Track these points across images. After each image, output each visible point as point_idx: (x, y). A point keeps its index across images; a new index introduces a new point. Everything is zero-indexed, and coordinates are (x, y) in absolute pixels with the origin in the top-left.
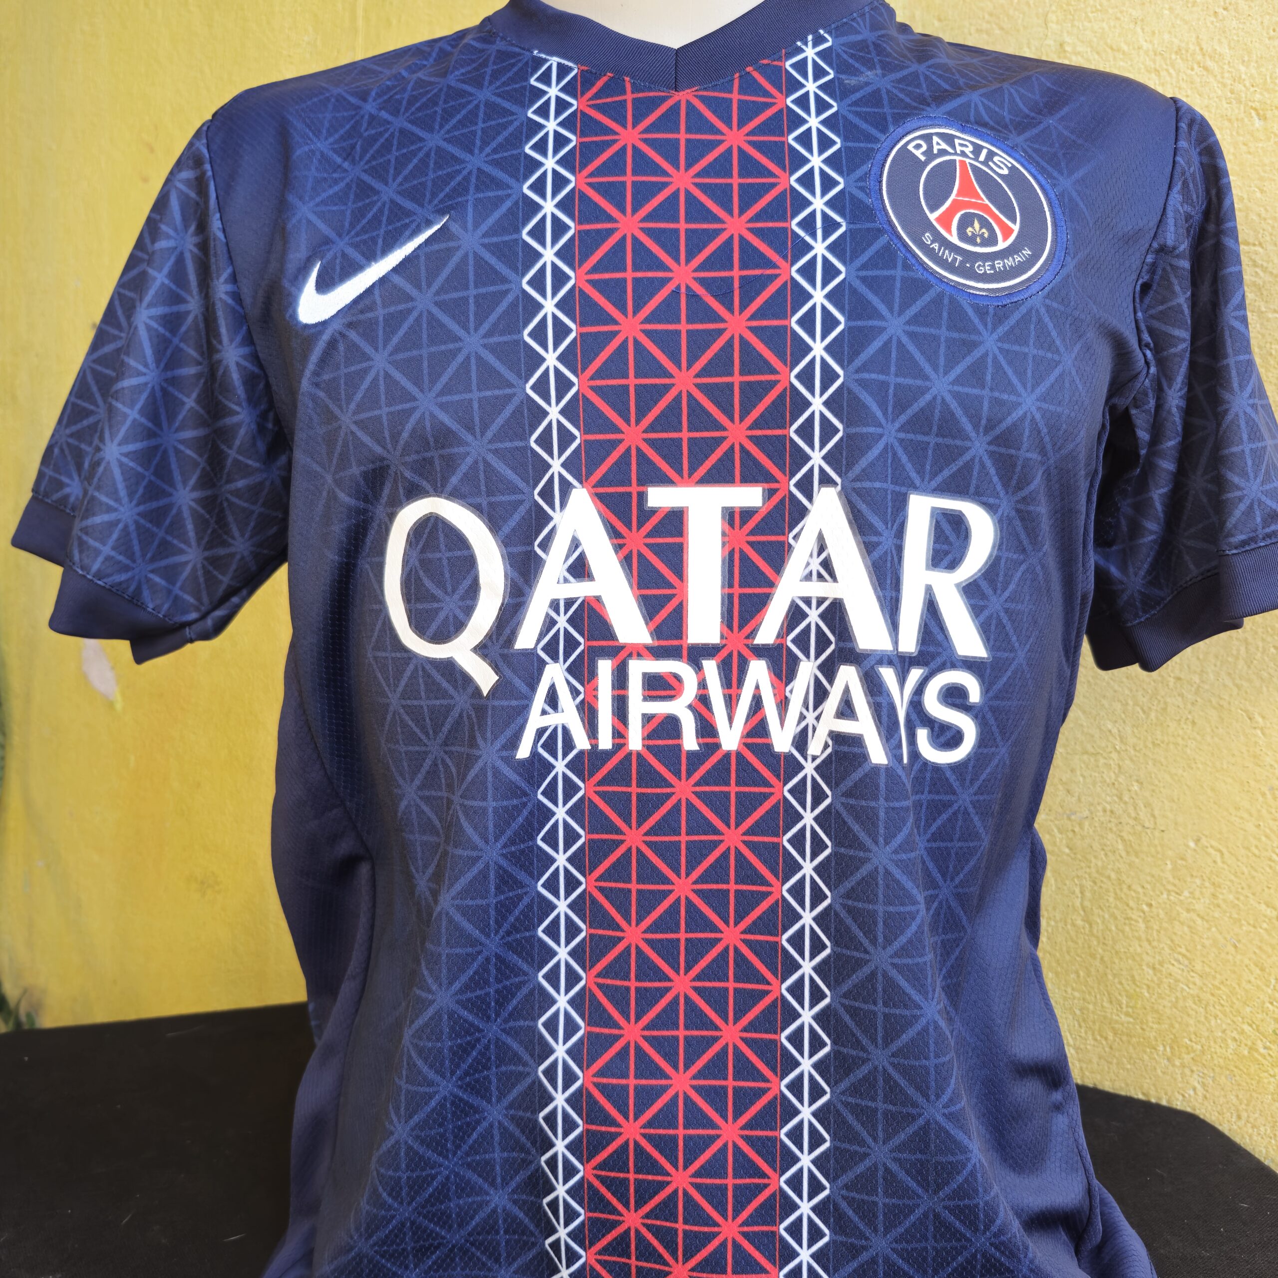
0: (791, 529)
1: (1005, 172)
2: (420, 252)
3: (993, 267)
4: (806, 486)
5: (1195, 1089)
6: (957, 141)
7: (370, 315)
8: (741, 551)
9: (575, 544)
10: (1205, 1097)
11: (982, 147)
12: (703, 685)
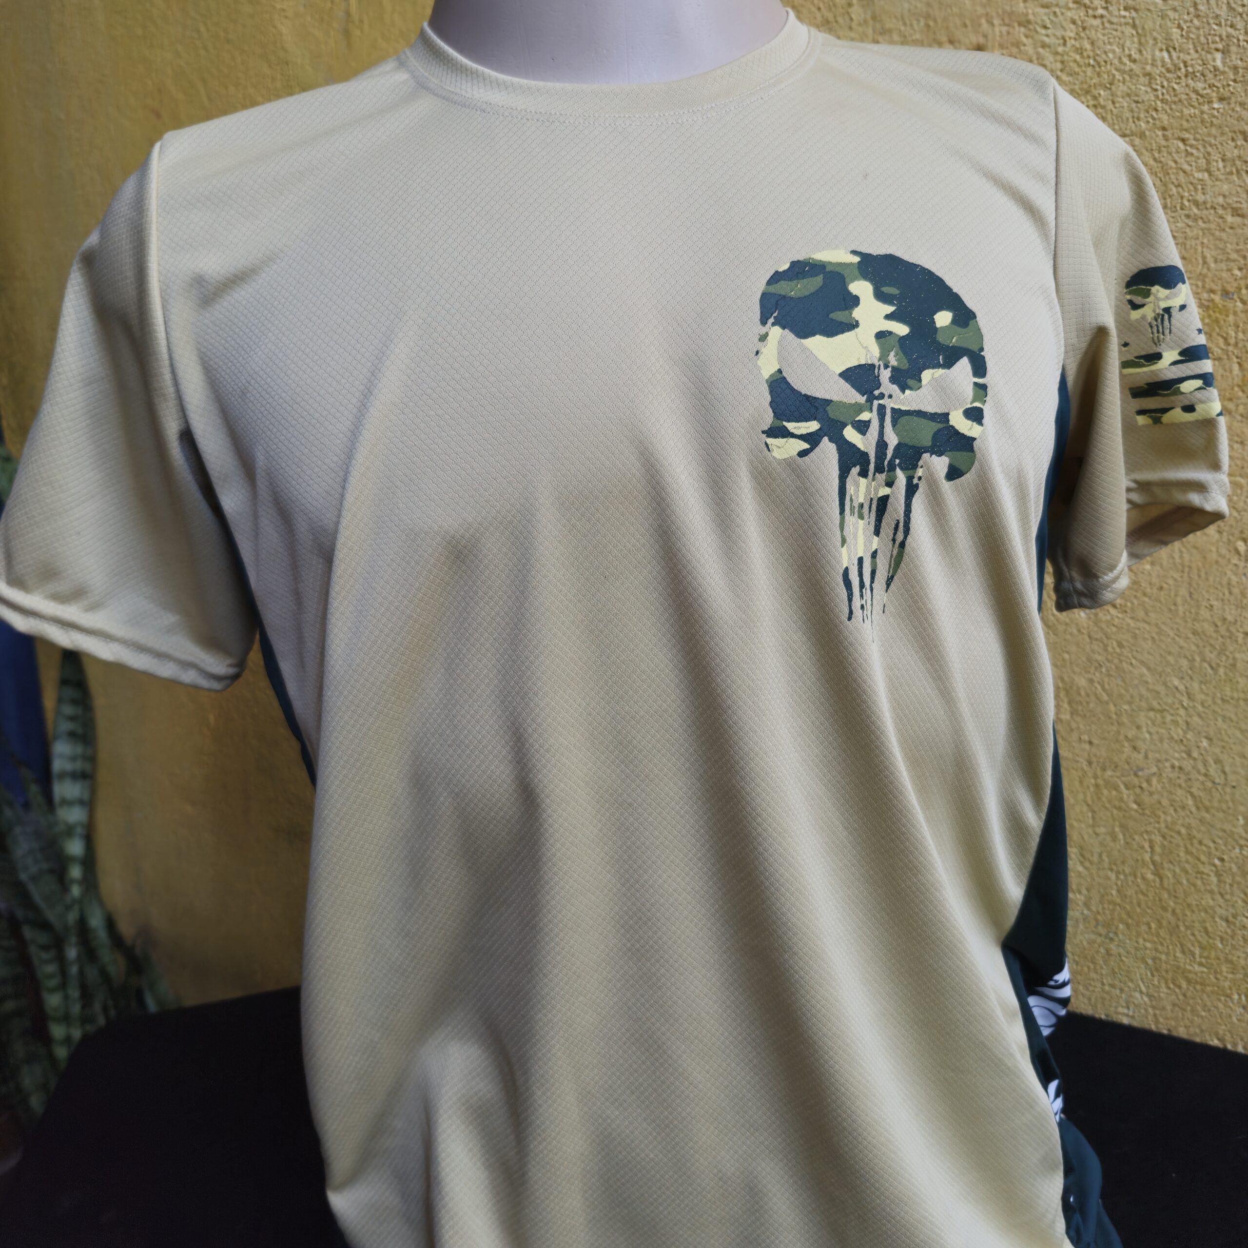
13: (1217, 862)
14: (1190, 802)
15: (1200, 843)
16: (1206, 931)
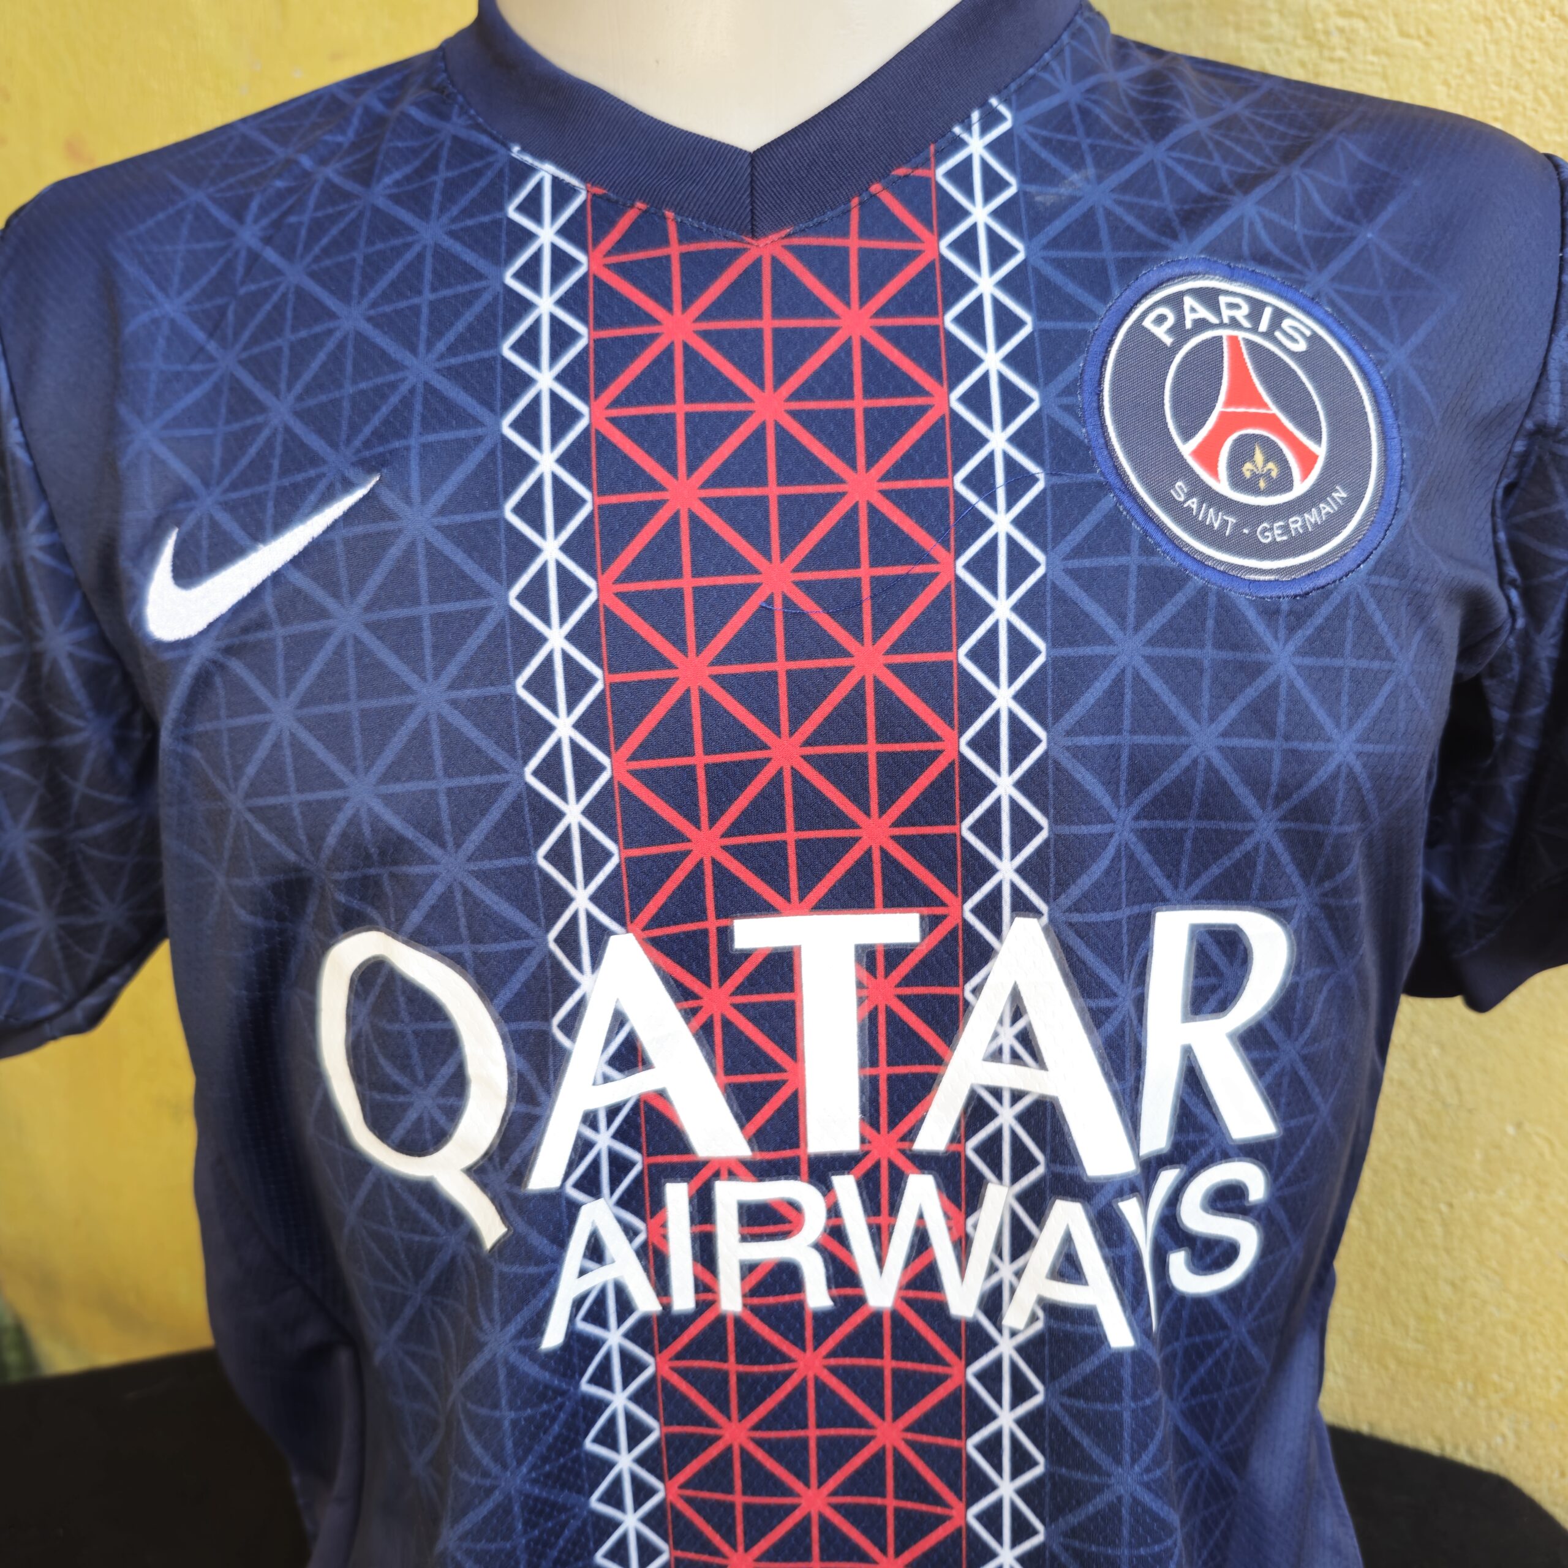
0: (968, 978)
1: (1301, 346)
2: (336, 536)
3: (1286, 529)
4: (990, 911)
5: (1504, 1437)
6: (1223, 300)
7: (262, 635)
8: (890, 1013)
9: (619, 1020)
10: (1518, 1448)
11: (1264, 304)
12: (834, 1211)
13: (1444, 1208)
14: (1412, 1128)
15: (1423, 1181)
16: (1426, 1299)
